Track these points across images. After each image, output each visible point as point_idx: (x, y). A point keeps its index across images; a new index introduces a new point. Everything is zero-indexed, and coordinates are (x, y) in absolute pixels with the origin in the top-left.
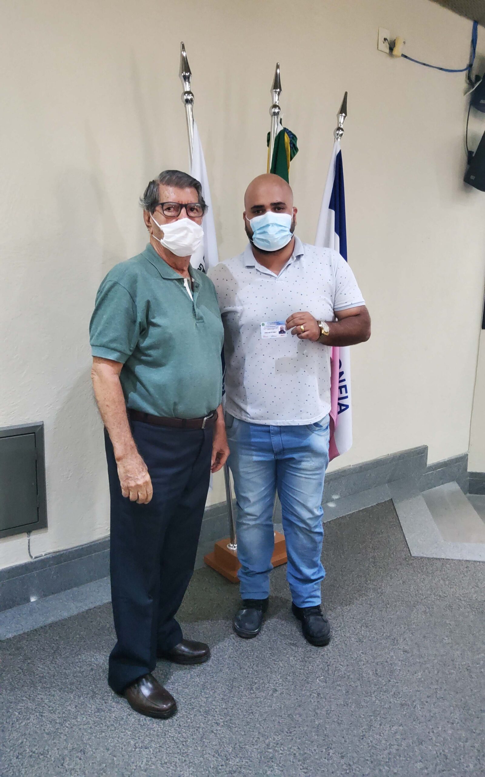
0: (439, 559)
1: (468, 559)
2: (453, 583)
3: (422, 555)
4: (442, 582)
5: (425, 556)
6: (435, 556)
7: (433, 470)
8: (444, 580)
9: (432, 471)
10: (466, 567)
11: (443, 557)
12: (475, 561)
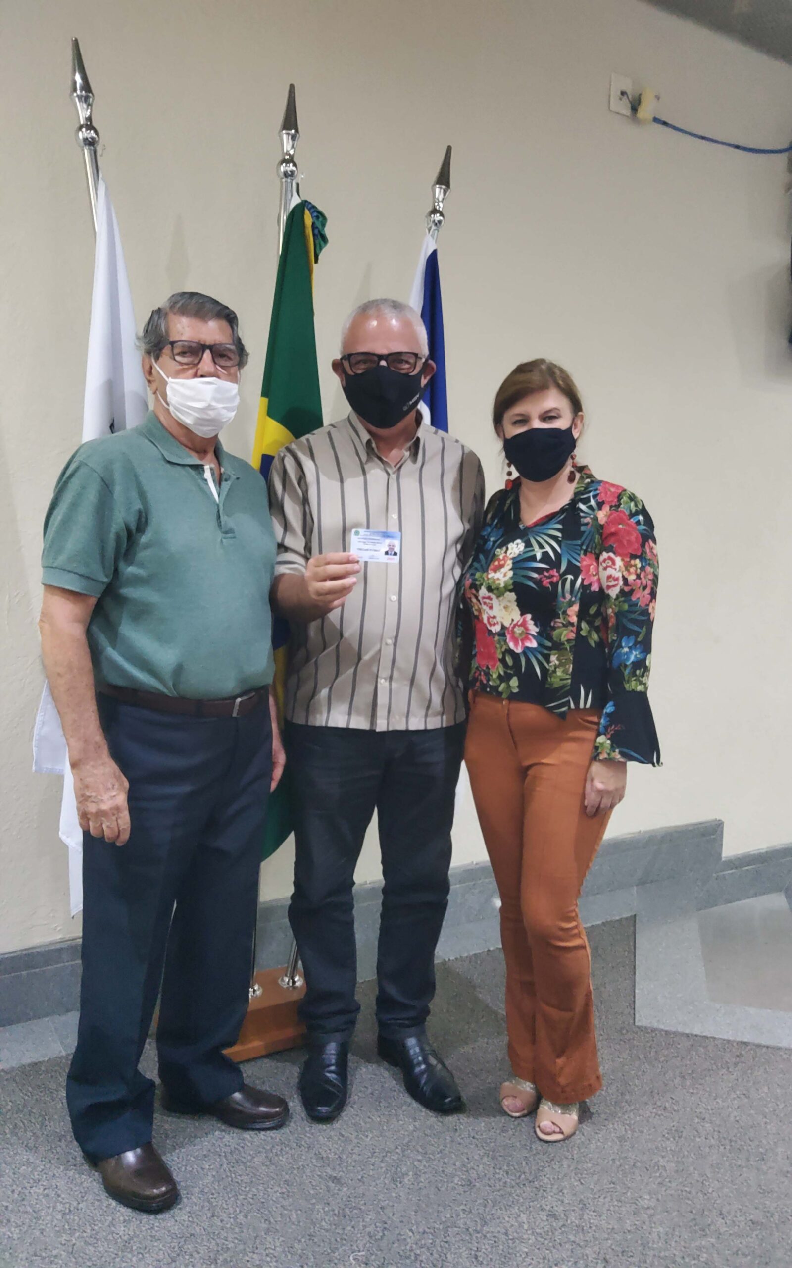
0: (687, 1035)
1: (746, 1040)
2: (701, 1084)
3: (655, 1025)
4: (677, 1081)
5: (662, 1027)
6: (680, 1029)
7: (736, 868)
8: (683, 1077)
9: (732, 869)
10: (738, 1056)
11: (696, 1031)
12: (759, 1046)
